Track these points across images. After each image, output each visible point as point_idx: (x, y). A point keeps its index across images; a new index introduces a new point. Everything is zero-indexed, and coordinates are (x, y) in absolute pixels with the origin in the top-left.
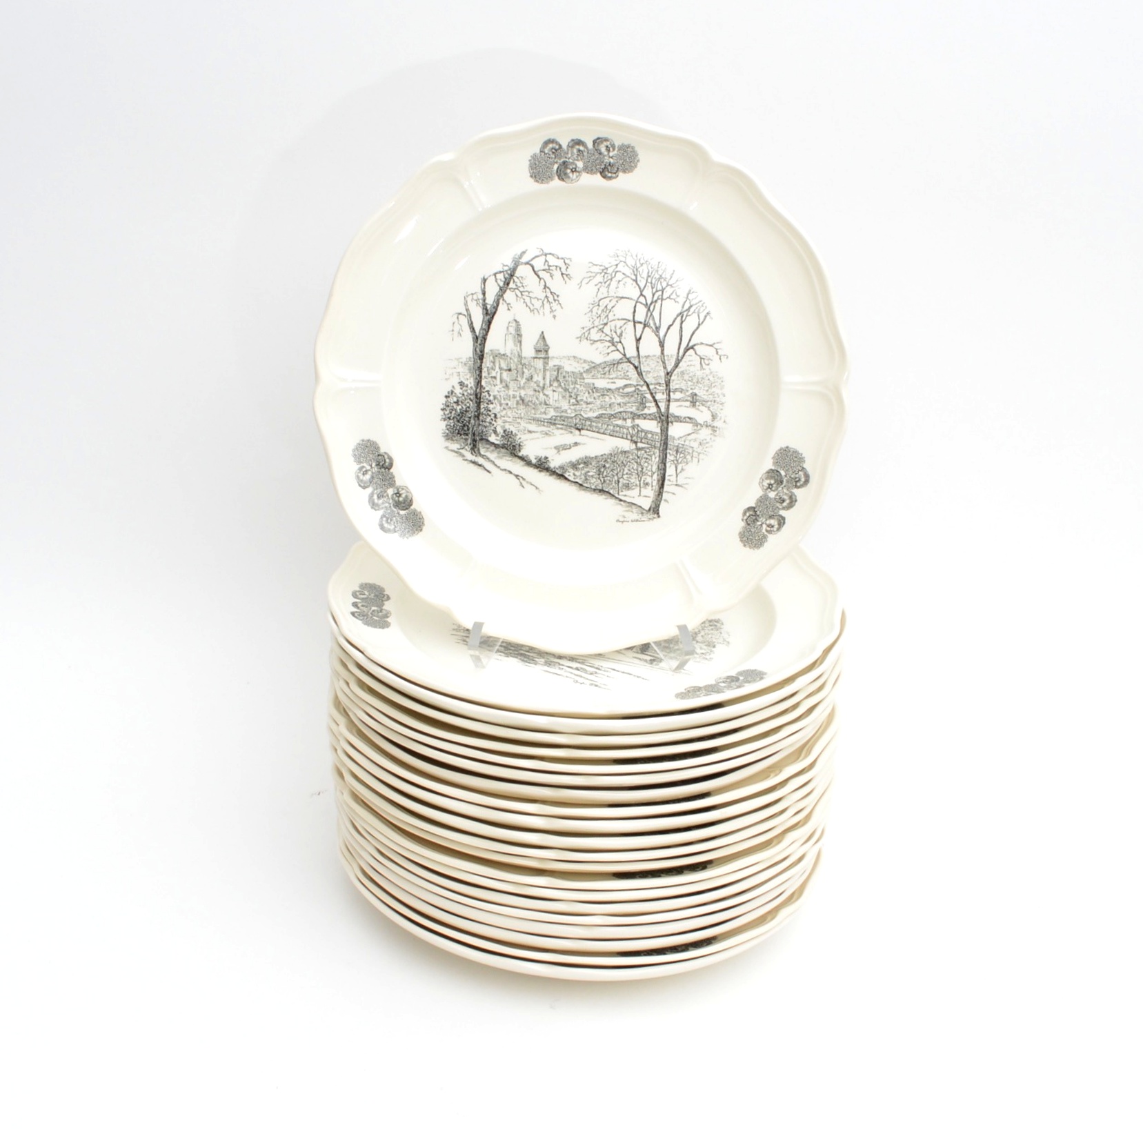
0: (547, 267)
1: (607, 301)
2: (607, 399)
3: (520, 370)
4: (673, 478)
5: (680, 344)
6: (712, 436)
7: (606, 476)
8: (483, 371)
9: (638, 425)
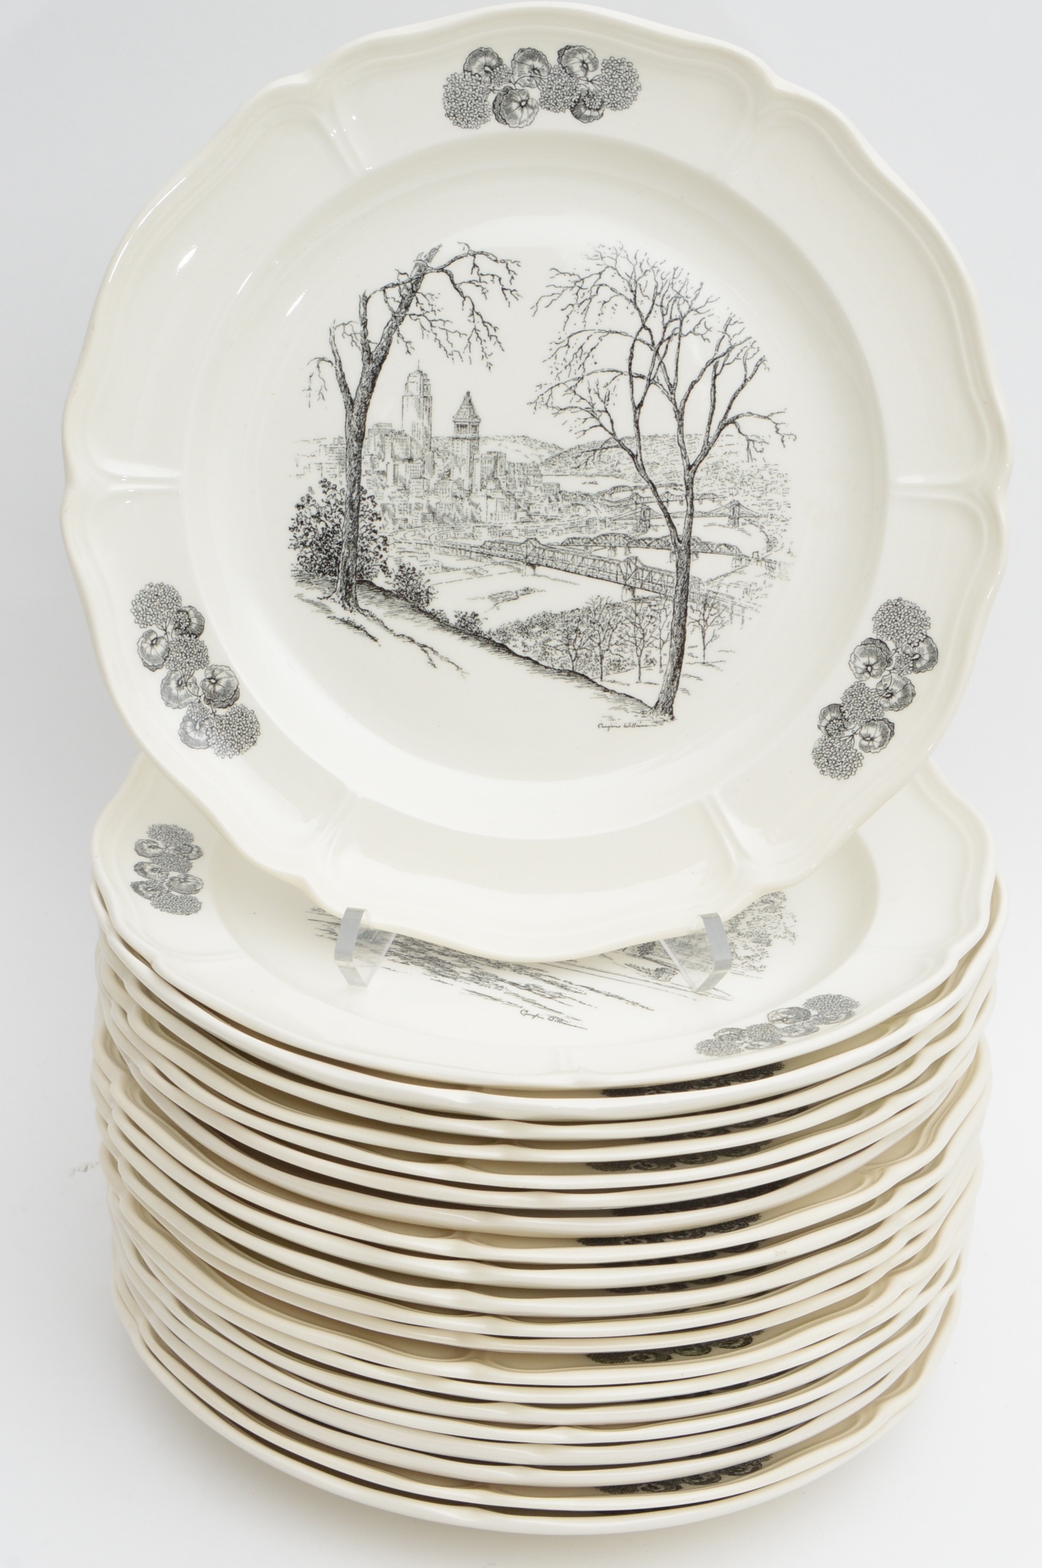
0: (477, 278)
1: (581, 338)
2: (582, 511)
3: (428, 460)
4: (698, 652)
5: (712, 414)
6: (767, 578)
7: (580, 648)
8: (363, 461)
9: (636, 559)
